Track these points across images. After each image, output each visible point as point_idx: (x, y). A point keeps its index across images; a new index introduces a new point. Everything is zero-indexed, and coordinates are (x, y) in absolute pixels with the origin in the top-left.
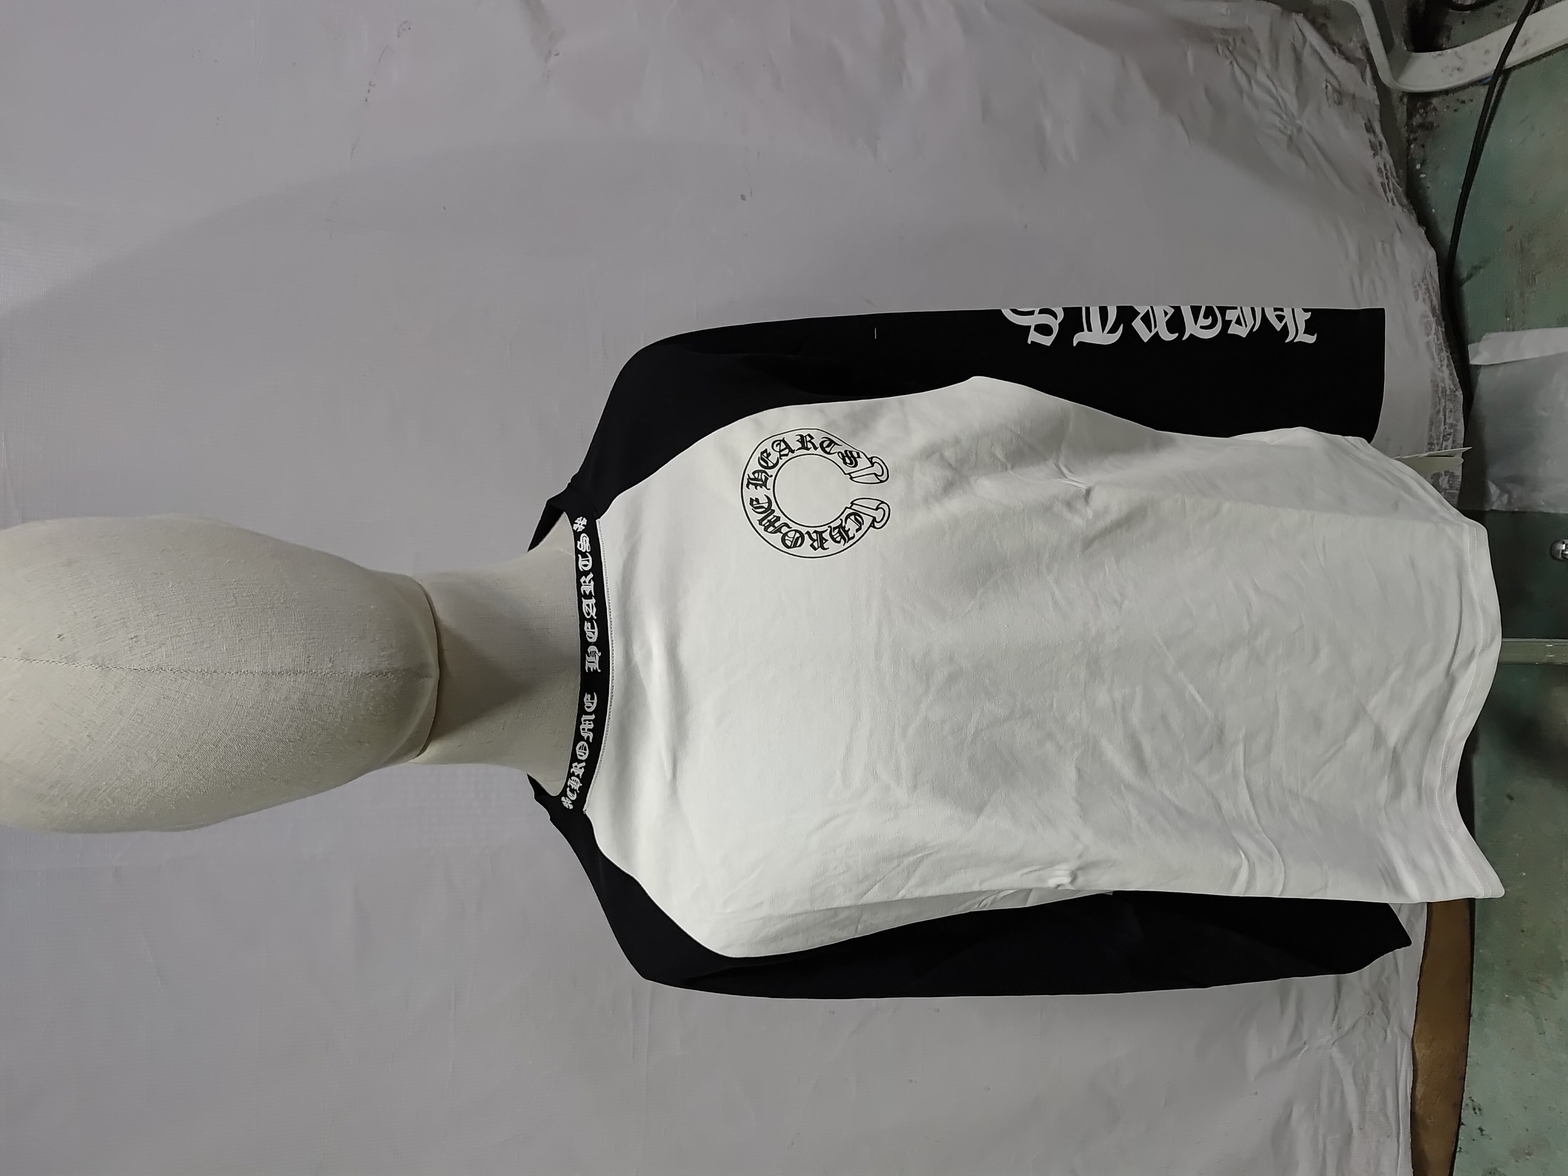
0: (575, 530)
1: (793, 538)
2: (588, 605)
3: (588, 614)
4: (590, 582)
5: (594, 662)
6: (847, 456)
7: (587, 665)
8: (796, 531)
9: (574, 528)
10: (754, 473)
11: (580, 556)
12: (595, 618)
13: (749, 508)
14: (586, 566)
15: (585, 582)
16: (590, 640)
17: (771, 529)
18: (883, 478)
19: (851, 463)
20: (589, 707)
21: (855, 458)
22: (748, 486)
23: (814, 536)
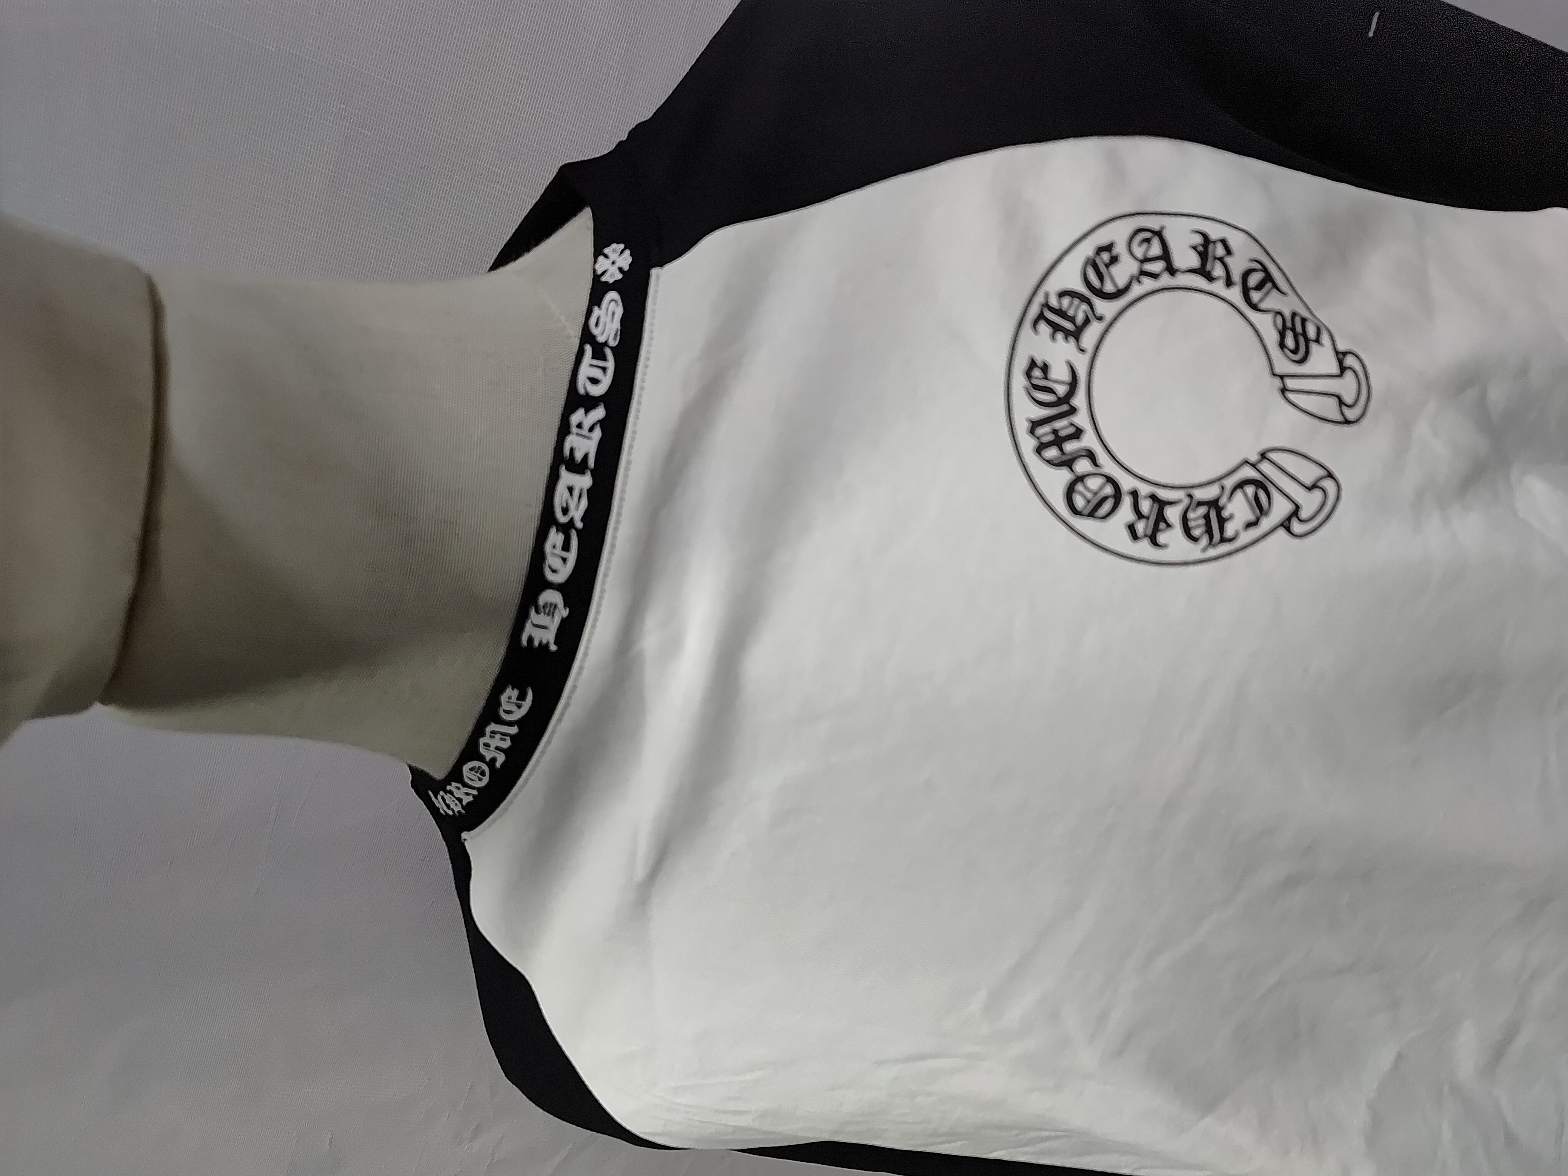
0: (599, 272)
1: (1096, 494)
2: (571, 489)
3: (565, 511)
4: (591, 429)
5: (544, 627)
6: (1293, 329)
7: (528, 630)
8: (1110, 480)
9: (597, 266)
10: (1062, 294)
11: (588, 349)
12: (579, 525)
13: (1019, 381)
14: (594, 381)
15: (580, 426)
16: (550, 577)
17: (1052, 453)
18: (1351, 414)
19: (1295, 351)
20: (508, 712)
21: (1307, 340)
22: (1035, 323)
23: (1145, 506)
